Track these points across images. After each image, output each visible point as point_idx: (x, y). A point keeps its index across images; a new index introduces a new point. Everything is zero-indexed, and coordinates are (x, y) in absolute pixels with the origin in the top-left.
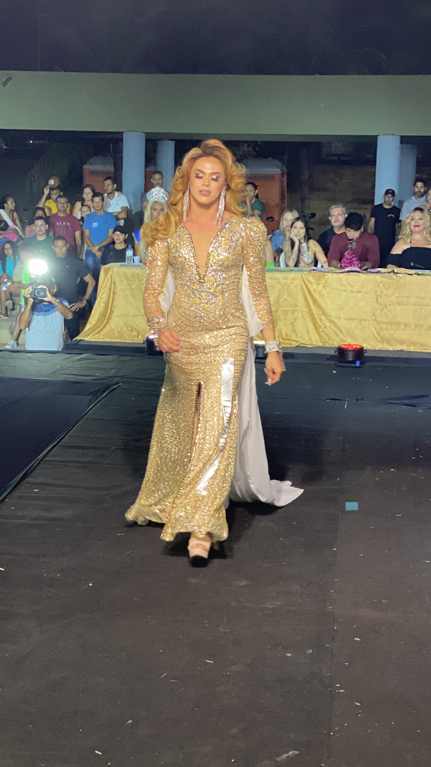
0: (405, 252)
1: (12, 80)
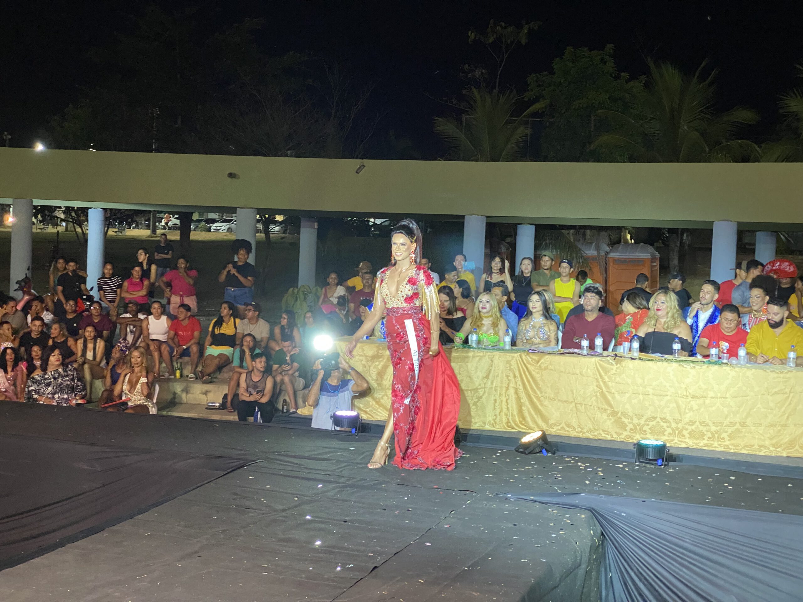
0: (648, 334)
1: (365, 168)
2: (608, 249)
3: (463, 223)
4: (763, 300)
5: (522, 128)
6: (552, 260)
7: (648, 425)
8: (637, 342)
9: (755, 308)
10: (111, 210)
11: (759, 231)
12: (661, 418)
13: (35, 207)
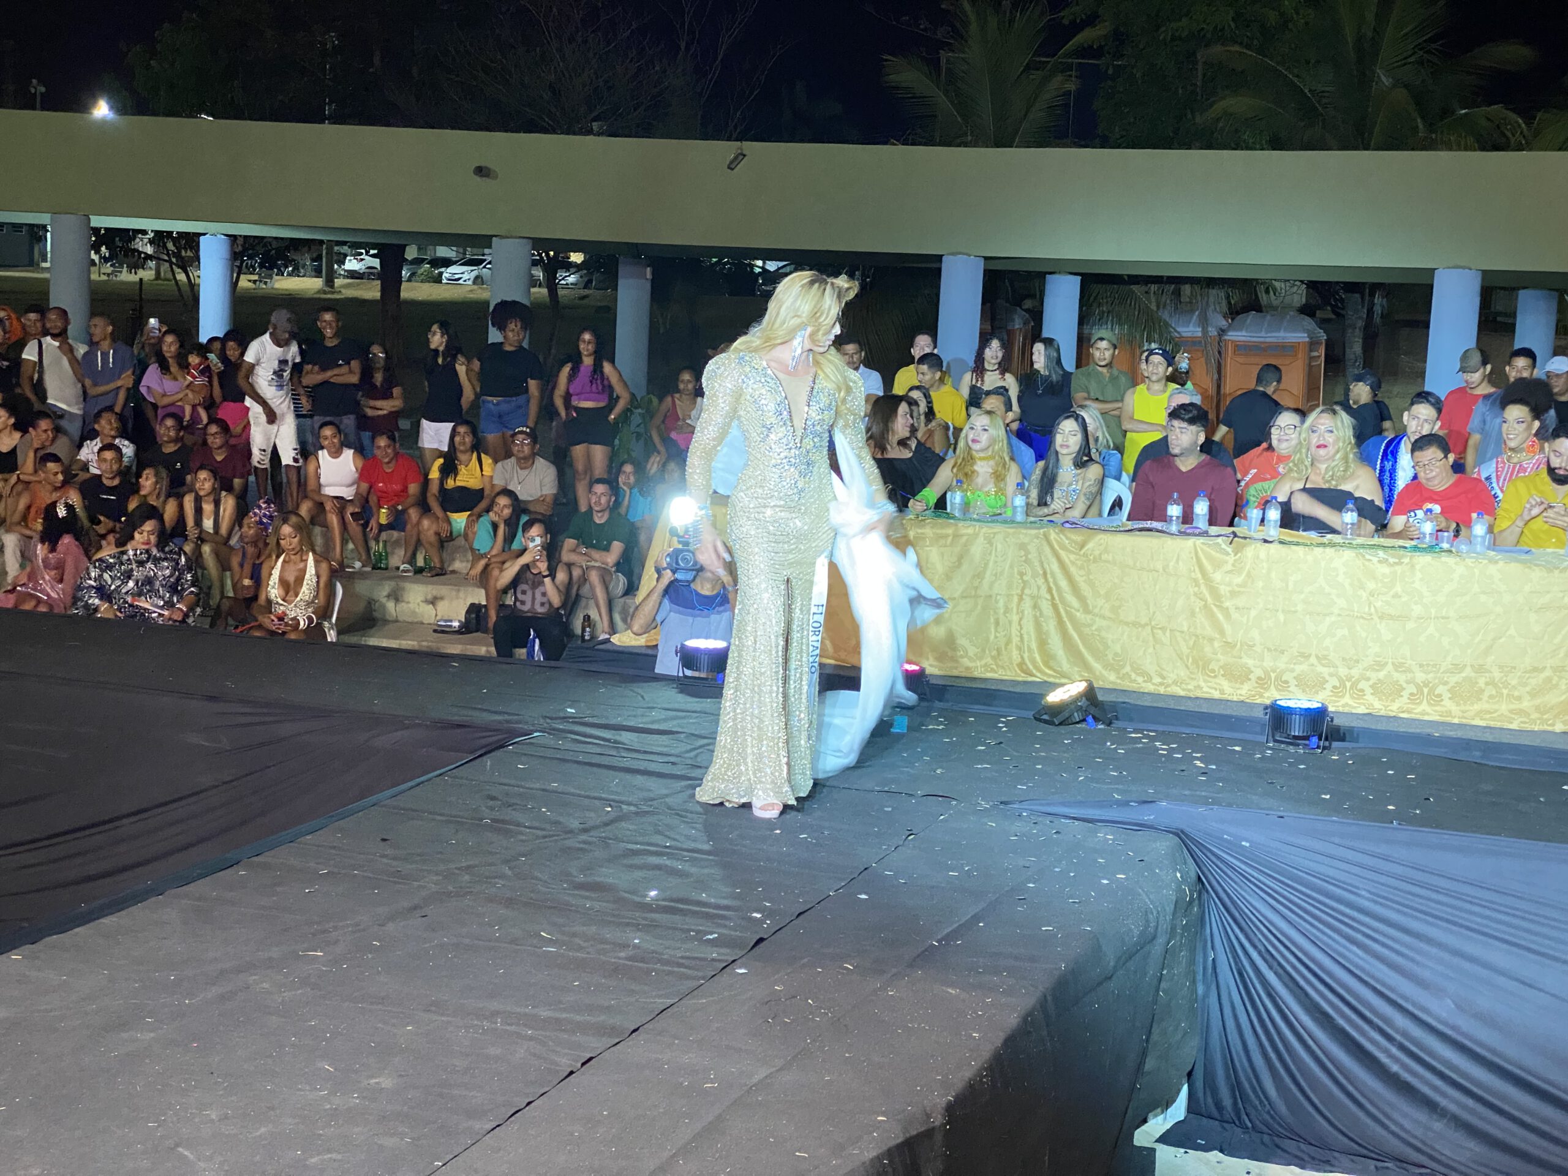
1: (746, 158)
2: (1223, 323)
3: (939, 270)
4: (1529, 427)
5: (1059, 78)
6: (1115, 347)
7: (1292, 671)
8: (1276, 509)
9: (1512, 444)
10: (246, 238)
11: (1524, 288)
12: (1317, 657)
13: (96, 231)
